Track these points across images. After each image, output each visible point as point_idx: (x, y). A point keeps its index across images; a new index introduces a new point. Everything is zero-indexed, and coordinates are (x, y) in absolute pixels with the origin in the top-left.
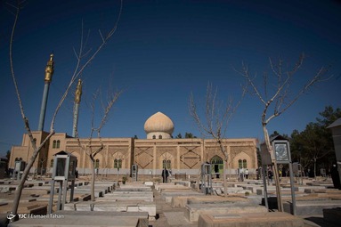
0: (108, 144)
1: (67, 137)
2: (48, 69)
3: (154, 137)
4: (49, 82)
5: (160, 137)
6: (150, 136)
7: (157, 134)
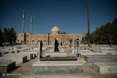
0: (42, 36)
1: (31, 34)
2: (23, 15)
3: (54, 34)
4: (24, 19)
5: (56, 34)
6: (53, 33)
7: (55, 33)
